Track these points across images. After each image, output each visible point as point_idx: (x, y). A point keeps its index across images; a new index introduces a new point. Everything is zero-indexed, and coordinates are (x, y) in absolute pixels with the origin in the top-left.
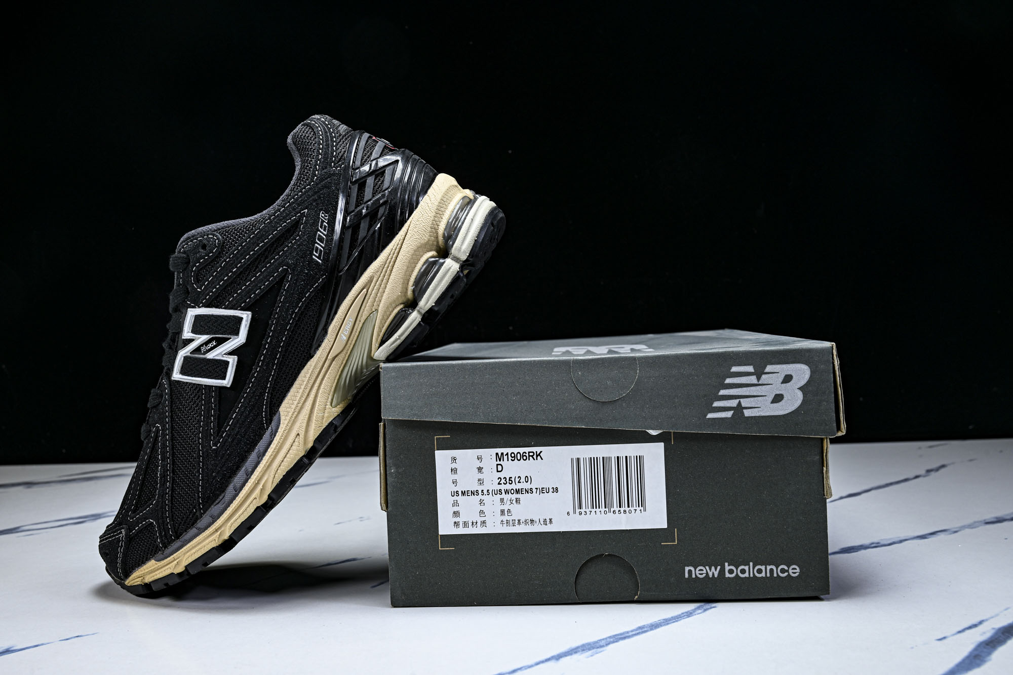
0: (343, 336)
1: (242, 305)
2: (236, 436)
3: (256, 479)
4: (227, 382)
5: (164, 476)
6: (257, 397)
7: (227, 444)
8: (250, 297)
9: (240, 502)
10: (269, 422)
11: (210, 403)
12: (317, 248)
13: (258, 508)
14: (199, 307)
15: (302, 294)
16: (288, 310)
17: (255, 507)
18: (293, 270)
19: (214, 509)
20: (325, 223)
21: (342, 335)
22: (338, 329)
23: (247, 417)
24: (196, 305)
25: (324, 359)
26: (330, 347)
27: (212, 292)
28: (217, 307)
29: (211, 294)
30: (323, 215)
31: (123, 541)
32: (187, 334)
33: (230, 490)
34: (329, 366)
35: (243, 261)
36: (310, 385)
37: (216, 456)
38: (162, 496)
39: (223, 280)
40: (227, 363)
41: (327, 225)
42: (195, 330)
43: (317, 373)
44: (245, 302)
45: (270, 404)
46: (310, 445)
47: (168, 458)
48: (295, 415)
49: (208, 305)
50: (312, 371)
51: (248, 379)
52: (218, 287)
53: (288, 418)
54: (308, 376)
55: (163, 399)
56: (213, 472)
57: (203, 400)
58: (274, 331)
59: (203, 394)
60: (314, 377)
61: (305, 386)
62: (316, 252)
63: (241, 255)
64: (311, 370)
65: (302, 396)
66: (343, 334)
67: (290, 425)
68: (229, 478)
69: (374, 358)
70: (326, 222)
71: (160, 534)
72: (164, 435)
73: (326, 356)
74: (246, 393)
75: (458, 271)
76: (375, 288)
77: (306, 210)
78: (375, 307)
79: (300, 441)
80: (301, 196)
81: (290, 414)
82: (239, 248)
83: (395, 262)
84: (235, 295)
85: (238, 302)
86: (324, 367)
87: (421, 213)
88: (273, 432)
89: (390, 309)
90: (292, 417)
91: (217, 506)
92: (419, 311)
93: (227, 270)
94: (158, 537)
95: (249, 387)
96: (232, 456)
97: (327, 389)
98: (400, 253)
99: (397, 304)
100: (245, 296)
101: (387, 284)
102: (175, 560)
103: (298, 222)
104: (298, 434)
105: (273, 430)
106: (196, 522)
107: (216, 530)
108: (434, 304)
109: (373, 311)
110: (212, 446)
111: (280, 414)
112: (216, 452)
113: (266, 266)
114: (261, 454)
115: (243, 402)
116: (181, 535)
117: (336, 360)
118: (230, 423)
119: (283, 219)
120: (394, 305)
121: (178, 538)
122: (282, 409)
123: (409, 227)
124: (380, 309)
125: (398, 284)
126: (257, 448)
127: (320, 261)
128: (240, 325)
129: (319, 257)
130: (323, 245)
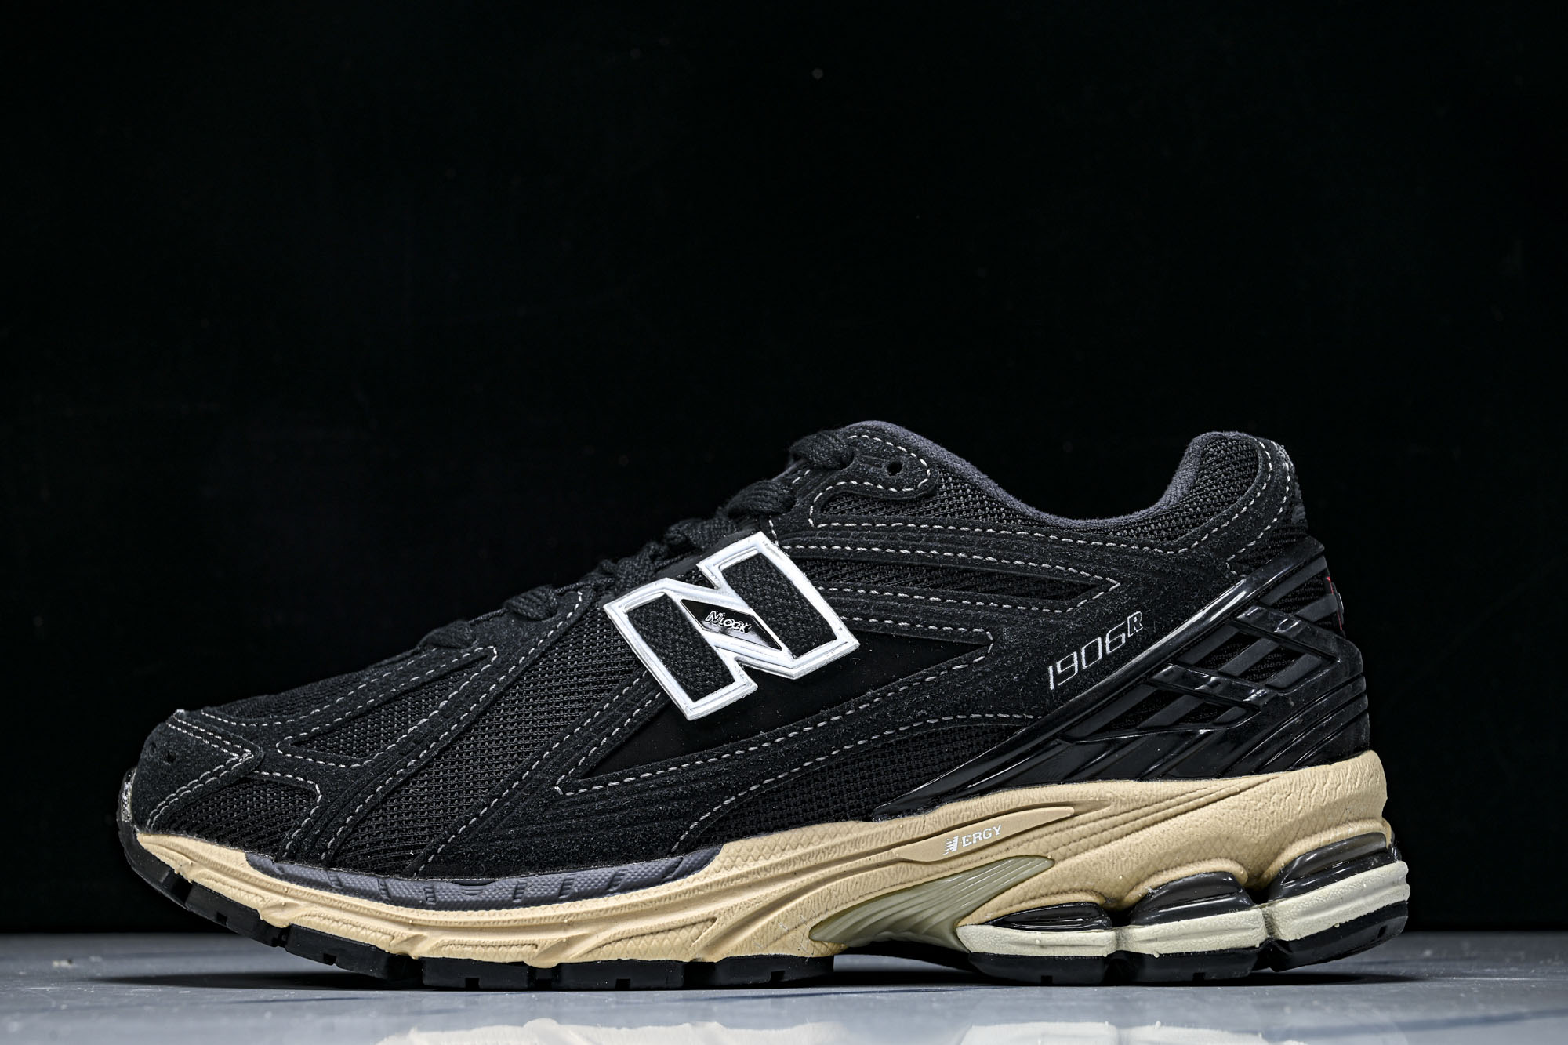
0: (954, 843)
1: (855, 619)
2: (614, 811)
3: (571, 915)
4: (694, 709)
5: (419, 740)
6: (714, 788)
7: (585, 807)
8: (882, 620)
9: (504, 922)
10: (688, 848)
11: (627, 710)
12: (1071, 660)
13: (522, 964)
14: (781, 547)
15: (968, 706)
16: (918, 705)
17: (519, 959)
18: (999, 654)
19: (447, 888)
20: (1123, 635)
21: (956, 839)
22: (959, 822)
24: (781, 538)
25: (884, 845)
26: (915, 836)
27: (829, 546)
28: (811, 578)
29: (824, 547)
30: (1135, 620)
31: (228, 767)
32: (712, 566)
33: (504, 885)
34: (878, 865)
35: (934, 552)
36: (813, 862)
37: (547, 807)
38: (382, 768)
39: (869, 547)
40: (727, 679)
41: (1124, 641)
42: (733, 575)
43: (847, 853)
44: (866, 618)
45: (720, 820)
46: (715, 958)
47: (459, 721)
48: (739, 882)
49: (799, 561)
50: (843, 843)
51: (733, 741)
52: (848, 548)
53: (724, 874)
54: (827, 843)
55: (549, 620)
56: (512, 827)
57: (621, 694)
58: (859, 714)
59: (630, 685)
60: (836, 856)
61: (805, 855)
62: (1063, 666)
64: (845, 838)
65: (782, 864)
66: (960, 841)
67: (715, 889)
68: (527, 864)
69: (960, 931)
70: (1129, 636)
71: (309, 826)
72: (489, 677)
73: (892, 843)
74: (705, 760)
75: (1253, 947)
76: (1091, 825)
77: (1119, 584)
78: (1056, 855)
79: (704, 934)
80: (1133, 554)
81: (735, 872)
82: (950, 528)
83: (1166, 819)
84: (861, 591)
85: (854, 605)
86: (868, 858)
87: (1291, 784)
88: (677, 870)
89: (1076, 885)
90: (733, 880)
91: (457, 887)
92: (1118, 939)
93: (892, 539)
94: (299, 827)
95: (719, 757)
96: (571, 836)
97: (833, 898)
98: (1191, 813)
99: (1096, 889)
100: (876, 609)
101: (1116, 839)
102: (285, 895)
103: (1087, 588)
104: (714, 920)
105: (681, 866)
106: (391, 872)
107: (412, 924)
108: (1157, 956)
109: (1046, 858)
110: (558, 782)
111: (717, 853)
112: (553, 801)
113: (960, 601)
114: (621, 883)
115: (684, 770)
116: (340, 865)
117: (899, 865)
118: (626, 780)
119: (1069, 558)
120: (1089, 884)
121: (329, 864)
122: (730, 849)
123: (1249, 788)
124: (1059, 866)
125: (1135, 859)
126: (624, 867)
127: (1052, 687)
128: (817, 645)
129: (1058, 678)
130: (1084, 667)
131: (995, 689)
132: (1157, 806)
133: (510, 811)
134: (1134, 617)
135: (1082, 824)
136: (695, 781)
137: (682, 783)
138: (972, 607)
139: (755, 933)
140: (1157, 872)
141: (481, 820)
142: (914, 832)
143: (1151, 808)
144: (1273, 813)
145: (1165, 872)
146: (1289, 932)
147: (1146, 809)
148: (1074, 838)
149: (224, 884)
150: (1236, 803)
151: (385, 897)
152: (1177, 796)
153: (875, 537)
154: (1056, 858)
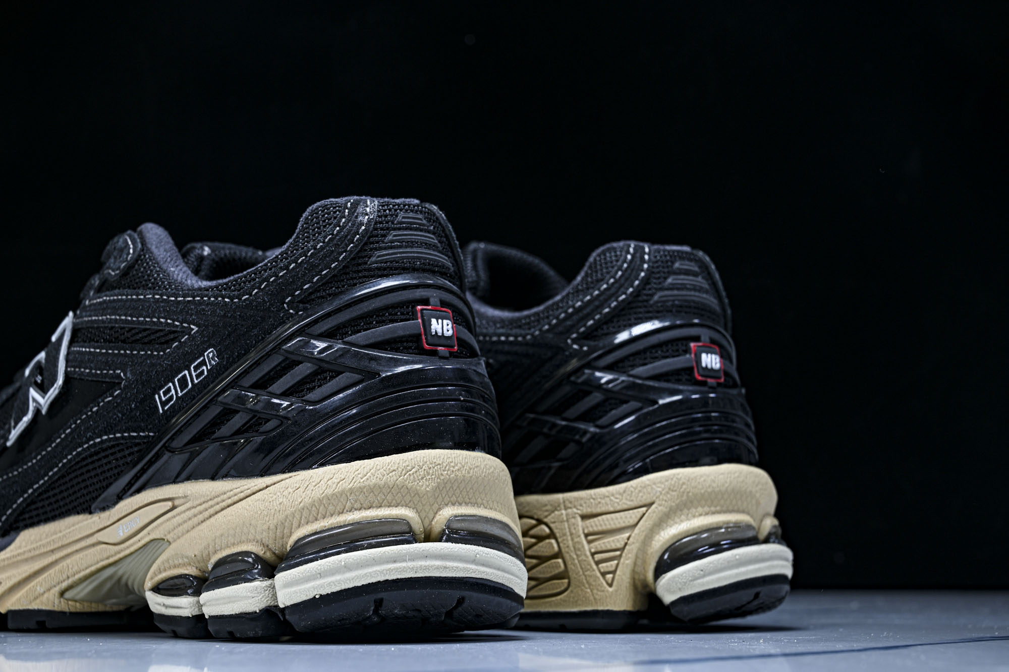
0: (121, 530)
10: (4, 534)
12: (170, 389)
15: (115, 428)
20: (204, 368)
21: (121, 528)
22: (123, 514)
30: (210, 355)
62: (166, 395)
66: (123, 528)
70: (208, 367)
73: (96, 530)
74: (13, 474)
76: (182, 516)
77: (197, 329)
78: (170, 538)
80: (209, 304)
81: (24, 549)
85: (74, 359)
86: (85, 540)
97: (70, 570)
100: (79, 361)
101: (197, 526)
103: (180, 334)
109: (164, 540)
111: (16, 537)
117: (99, 545)
119: (168, 311)
120: (186, 561)
122: (23, 535)
124: (172, 547)
125: (200, 542)
127: (160, 410)
129: (164, 404)
130: (180, 394)
131: (123, 415)
132: (217, 500)
134: (210, 353)
135: (178, 515)
139: (21, 596)
140: (217, 552)
143: (214, 502)
145: (220, 552)
147: (211, 503)
148: (176, 526)
150: (260, 497)
152: (226, 493)
154: (171, 540)
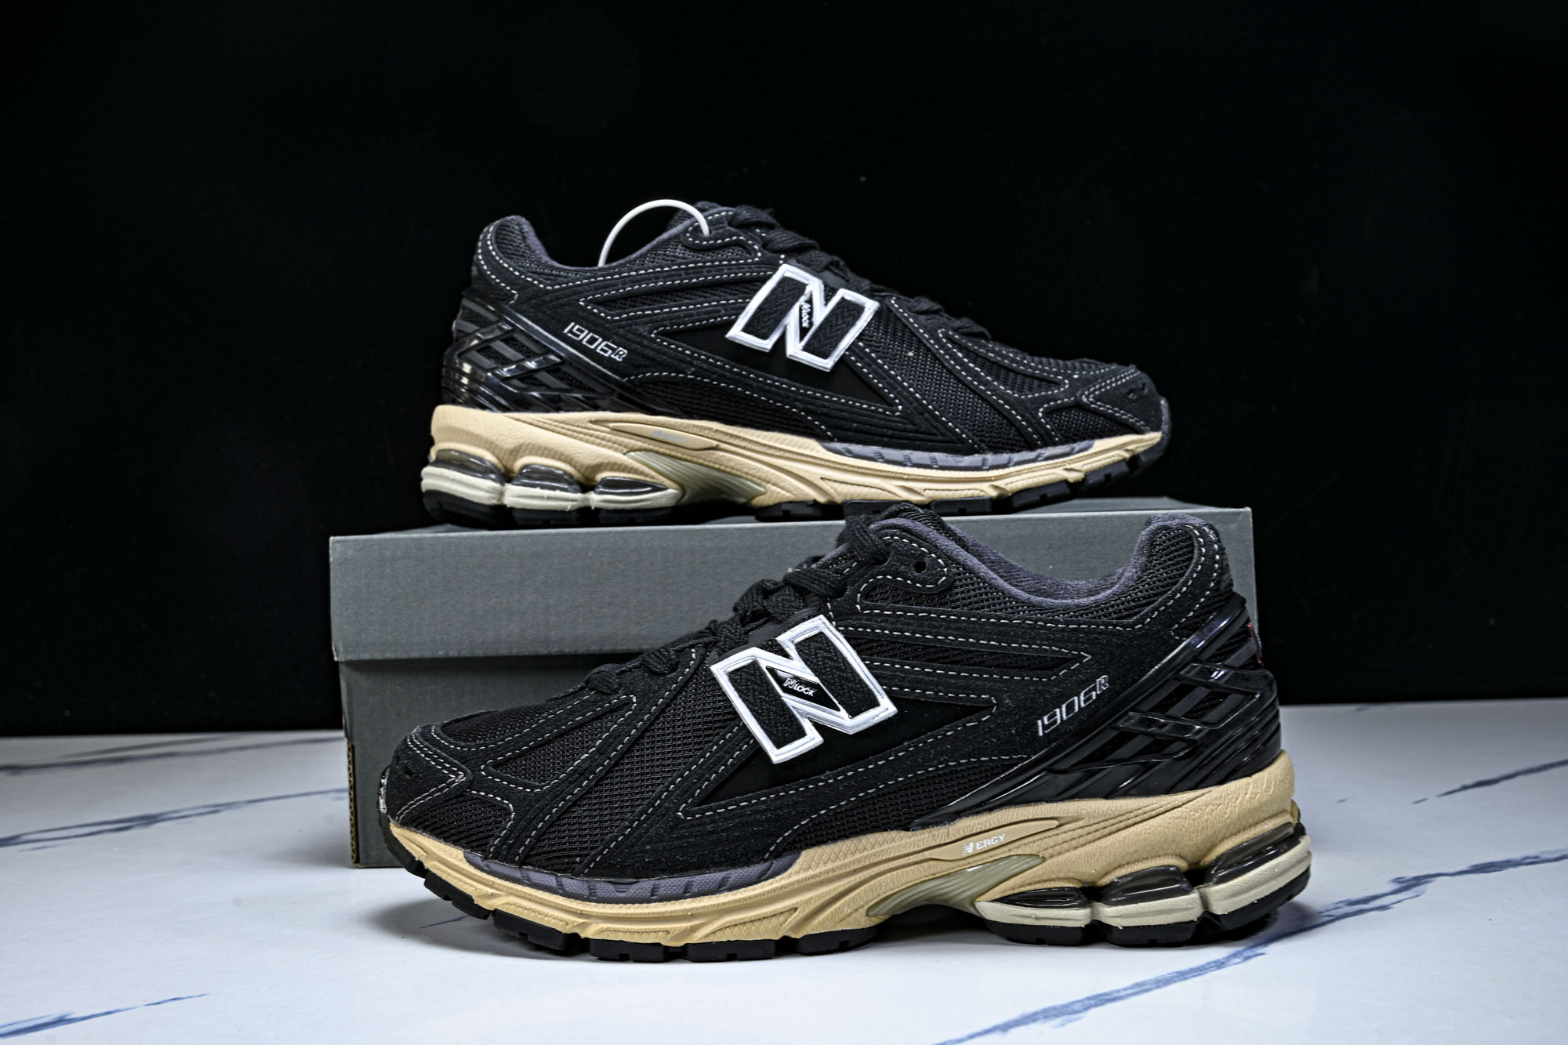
0: (970, 847)
1: (894, 688)
2: (722, 831)
3: (693, 909)
4: (778, 755)
5: (581, 773)
6: (794, 812)
7: (700, 828)
8: (913, 690)
9: (645, 914)
10: (777, 855)
11: (729, 753)
12: (1055, 714)
13: (659, 944)
14: (837, 628)
15: (979, 752)
16: (942, 752)
17: (657, 941)
18: (1000, 713)
19: (603, 887)
20: (1094, 693)
21: (972, 844)
22: (974, 832)
23: (759, 823)
24: (836, 622)
25: (919, 849)
26: (942, 842)
27: (873, 630)
28: (859, 653)
29: (869, 630)
30: (1102, 682)
31: (448, 786)
32: (787, 640)
33: (645, 885)
34: (916, 863)
35: (951, 638)
36: (868, 862)
37: (672, 828)
38: (556, 794)
40: (800, 733)
41: (1094, 697)
42: (802, 649)
43: (892, 855)
44: (901, 688)
45: (799, 835)
46: (798, 936)
48: (814, 880)
50: (890, 847)
51: (807, 778)
52: (887, 632)
53: (802, 875)
54: (876, 848)
55: (672, 675)
56: (649, 843)
57: (725, 740)
58: (898, 759)
59: (731, 732)
60: (884, 860)
61: (861, 857)
62: (1049, 719)
63: (957, 629)
64: (891, 844)
65: (845, 865)
66: (975, 845)
67: (794, 887)
68: (660, 870)
69: (977, 907)
70: (1098, 692)
71: (507, 837)
72: (630, 723)
73: (925, 847)
74: (787, 792)
75: (1192, 921)
76: (1070, 833)
77: (1090, 657)
78: (1046, 854)
79: (789, 920)
80: (1101, 633)
81: (811, 873)
82: (963, 618)
83: (1127, 827)
84: (897, 666)
85: (893, 677)
86: (907, 858)
87: (1221, 797)
88: (769, 873)
89: (1061, 875)
90: (809, 879)
91: (611, 887)
92: (1092, 913)
93: (920, 626)
94: (499, 837)
95: (797, 790)
96: (691, 850)
97: (884, 888)
98: (1145, 823)
99: (1076, 877)
100: (909, 682)
101: (1090, 842)
102: (491, 886)
103: (1065, 661)
104: (796, 909)
105: (772, 869)
106: (565, 871)
107: (581, 914)
108: (1121, 928)
109: (1038, 856)
110: (681, 809)
111: (798, 857)
112: (677, 824)
113: (971, 675)
114: (729, 883)
115: (771, 800)
116: (529, 864)
117: (931, 862)
118: (730, 808)
119: (1052, 639)
120: (1070, 875)
121: (521, 864)
122: (807, 855)
123: (1189, 802)
124: (1049, 862)
125: (1104, 858)
126: (730, 872)
127: (1041, 734)
128: (866, 710)
129: (1045, 727)
130: (1065, 717)
131: (998, 739)
132: (1120, 819)
133: (647, 830)
134: (1102, 679)
135: (1065, 832)
136: (780, 808)
137: (770, 810)
138: (981, 678)
139: (827, 916)
140: (1120, 866)
141: (627, 837)
142: (941, 840)
143: (1116, 820)
144: (1206, 821)
145: (1126, 866)
146: (1220, 908)
147: (1112, 821)
148: (1059, 842)
149: (449, 875)
150: (1179, 814)
151: (561, 891)
152: (1135, 810)
153: (908, 624)
154: (1047, 856)
